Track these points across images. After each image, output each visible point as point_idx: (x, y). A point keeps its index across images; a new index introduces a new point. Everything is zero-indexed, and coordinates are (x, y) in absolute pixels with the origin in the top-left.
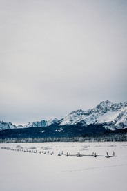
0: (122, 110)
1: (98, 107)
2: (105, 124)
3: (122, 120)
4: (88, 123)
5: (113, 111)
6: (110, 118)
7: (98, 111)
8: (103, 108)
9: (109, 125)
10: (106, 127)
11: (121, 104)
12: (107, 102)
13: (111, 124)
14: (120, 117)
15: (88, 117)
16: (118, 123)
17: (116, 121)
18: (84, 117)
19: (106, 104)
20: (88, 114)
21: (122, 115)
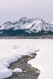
0: (34, 22)
1: (20, 20)
3: (34, 28)
5: (29, 23)
6: (28, 26)
7: (20, 23)
8: (23, 21)
9: (27, 30)
10: (26, 31)
11: (33, 19)
12: (25, 18)
13: (28, 30)
14: (33, 26)
16: (32, 29)
17: (31, 28)
19: (24, 19)
20: (15, 24)
21: (34, 25)
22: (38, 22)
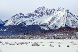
0: (55, 14)
1: (36, 11)
2: (41, 25)
3: (55, 22)
4: (28, 24)
6: (46, 20)
7: (36, 15)
8: (40, 13)
9: (44, 26)
10: (42, 27)
11: (54, 9)
12: (43, 8)
14: (53, 19)
15: (27, 19)
17: (50, 23)
18: (24, 19)
19: (42, 10)
20: (28, 17)
21: (55, 18)
22: (61, 14)
